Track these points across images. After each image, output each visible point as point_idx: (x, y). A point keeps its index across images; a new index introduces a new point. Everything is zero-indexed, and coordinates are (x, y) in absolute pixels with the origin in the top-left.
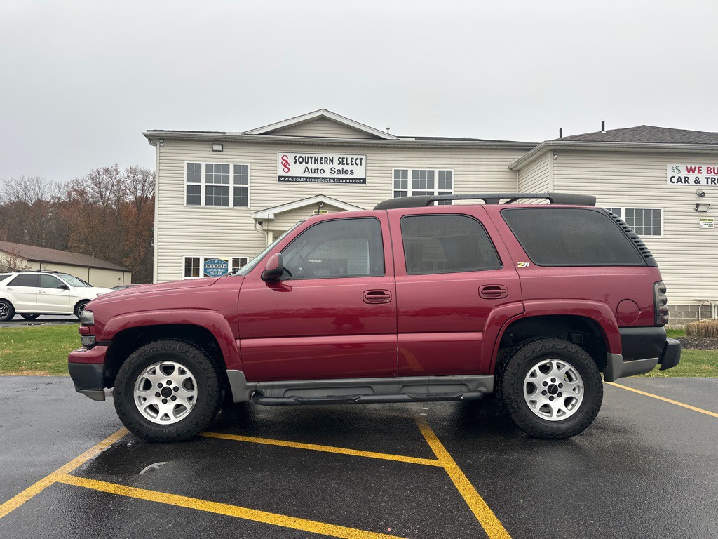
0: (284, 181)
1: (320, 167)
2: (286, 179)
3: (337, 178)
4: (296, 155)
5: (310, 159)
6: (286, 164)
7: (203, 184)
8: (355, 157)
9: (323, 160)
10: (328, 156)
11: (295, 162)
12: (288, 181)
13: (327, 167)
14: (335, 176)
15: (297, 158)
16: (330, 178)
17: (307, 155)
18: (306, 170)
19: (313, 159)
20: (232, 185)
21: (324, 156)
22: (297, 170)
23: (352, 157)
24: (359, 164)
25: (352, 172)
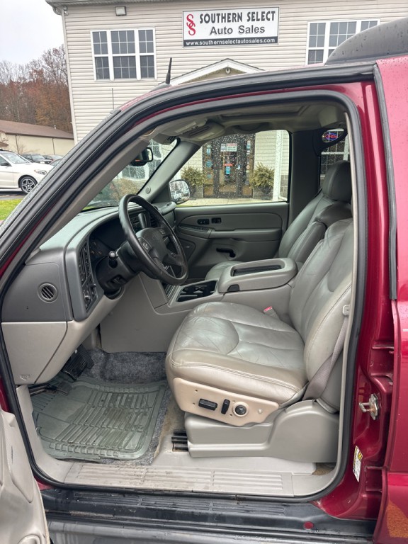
0: (190, 45)
1: (228, 25)
2: (192, 44)
3: (246, 39)
4: (201, 12)
5: (216, 17)
6: (191, 25)
7: (110, 55)
8: (266, 11)
9: (231, 16)
10: (236, 12)
11: (201, 22)
12: (194, 45)
13: (234, 26)
14: (244, 35)
15: (203, 17)
16: (238, 39)
17: (213, 12)
18: (213, 31)
19: (220, 17)
20: (138, 54)
21: (231, 12)
22: (203, 31)
23: (263, 10)
24: (271, 19)
25: (263, 30)
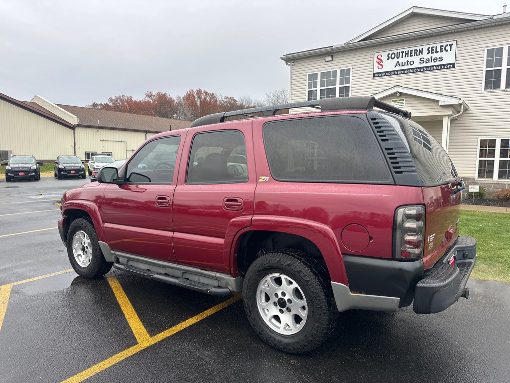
0: (378, 76)
1: (410, 59)
3: (426, 67)
4: (388, 52)
5: (401, 54)
6: (380, 62)
8: (445, 44)
9: (413, 52)
10: (418, 48)
11: (388, 59)
12: (382, 76)
13: (416, 59)
14: (425, 65)
15: (390, 56)
16: (419, 68)
17: (398, 51)
18: (398, 64)
19: (404, 54)
21: (414, 49)
22: (389, 66)
23: (442, 44)
24: (449, 50)
25: (441, 59)
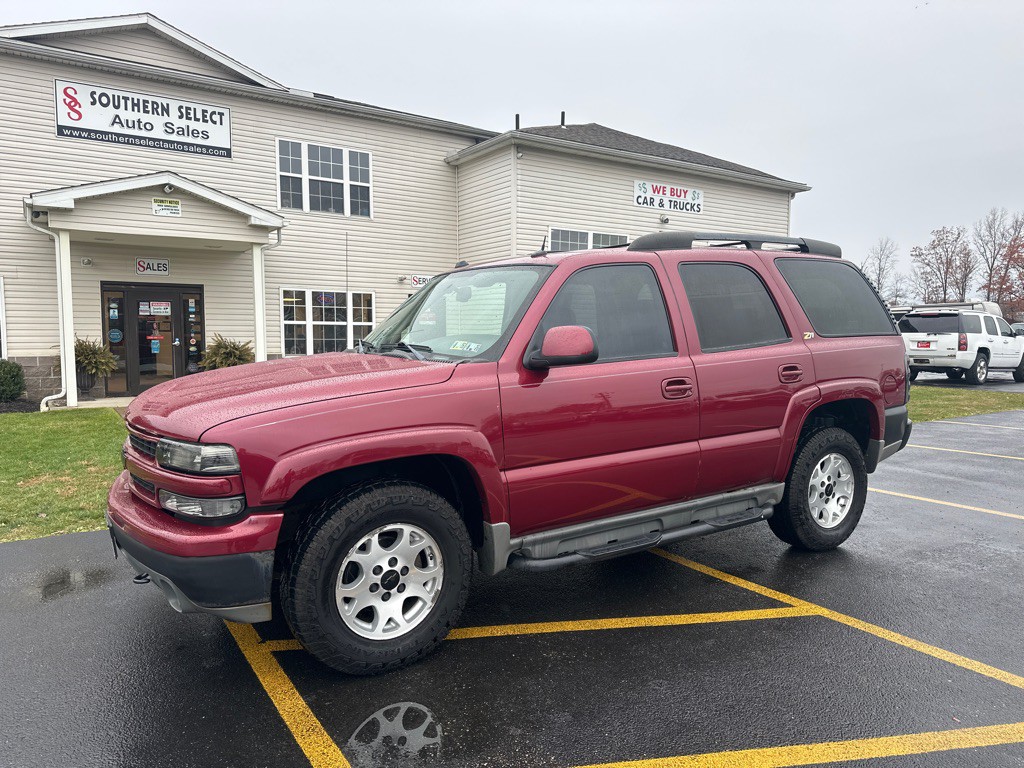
0: (71, 135)
1: (145, 118)
2: (75, 133)
3: (178, 143)
4: (94, 89)
5: (122, 102)
6: (73, 104)
8: (210, 110)
9: (150, 106)
10: (159, 101)
11: (93, 103)
12: (80, 136)
13: (158, 121)
14: (174, 137)
15: (96, 97)
16: (164, 141)
17: (117, 93)
18: (116, 120)
19: (129, 103)
21: (150, 99)
22: (97, 118)
23: (205, 108)
24: (218, 123)
25: (206, 135)
